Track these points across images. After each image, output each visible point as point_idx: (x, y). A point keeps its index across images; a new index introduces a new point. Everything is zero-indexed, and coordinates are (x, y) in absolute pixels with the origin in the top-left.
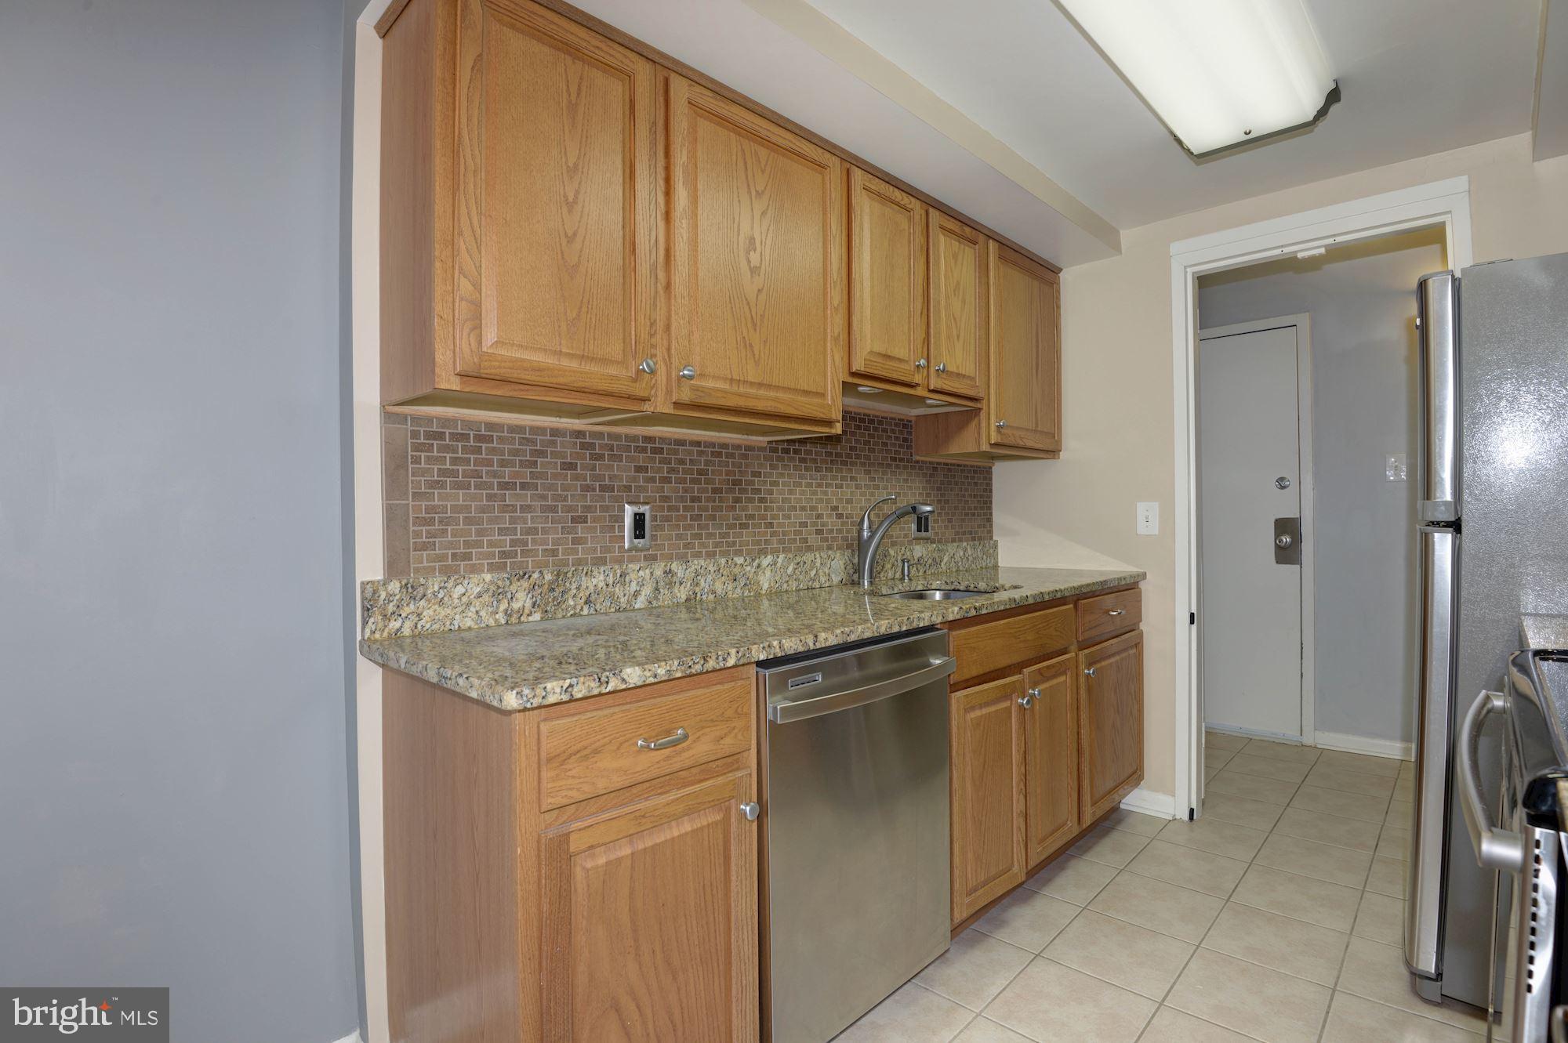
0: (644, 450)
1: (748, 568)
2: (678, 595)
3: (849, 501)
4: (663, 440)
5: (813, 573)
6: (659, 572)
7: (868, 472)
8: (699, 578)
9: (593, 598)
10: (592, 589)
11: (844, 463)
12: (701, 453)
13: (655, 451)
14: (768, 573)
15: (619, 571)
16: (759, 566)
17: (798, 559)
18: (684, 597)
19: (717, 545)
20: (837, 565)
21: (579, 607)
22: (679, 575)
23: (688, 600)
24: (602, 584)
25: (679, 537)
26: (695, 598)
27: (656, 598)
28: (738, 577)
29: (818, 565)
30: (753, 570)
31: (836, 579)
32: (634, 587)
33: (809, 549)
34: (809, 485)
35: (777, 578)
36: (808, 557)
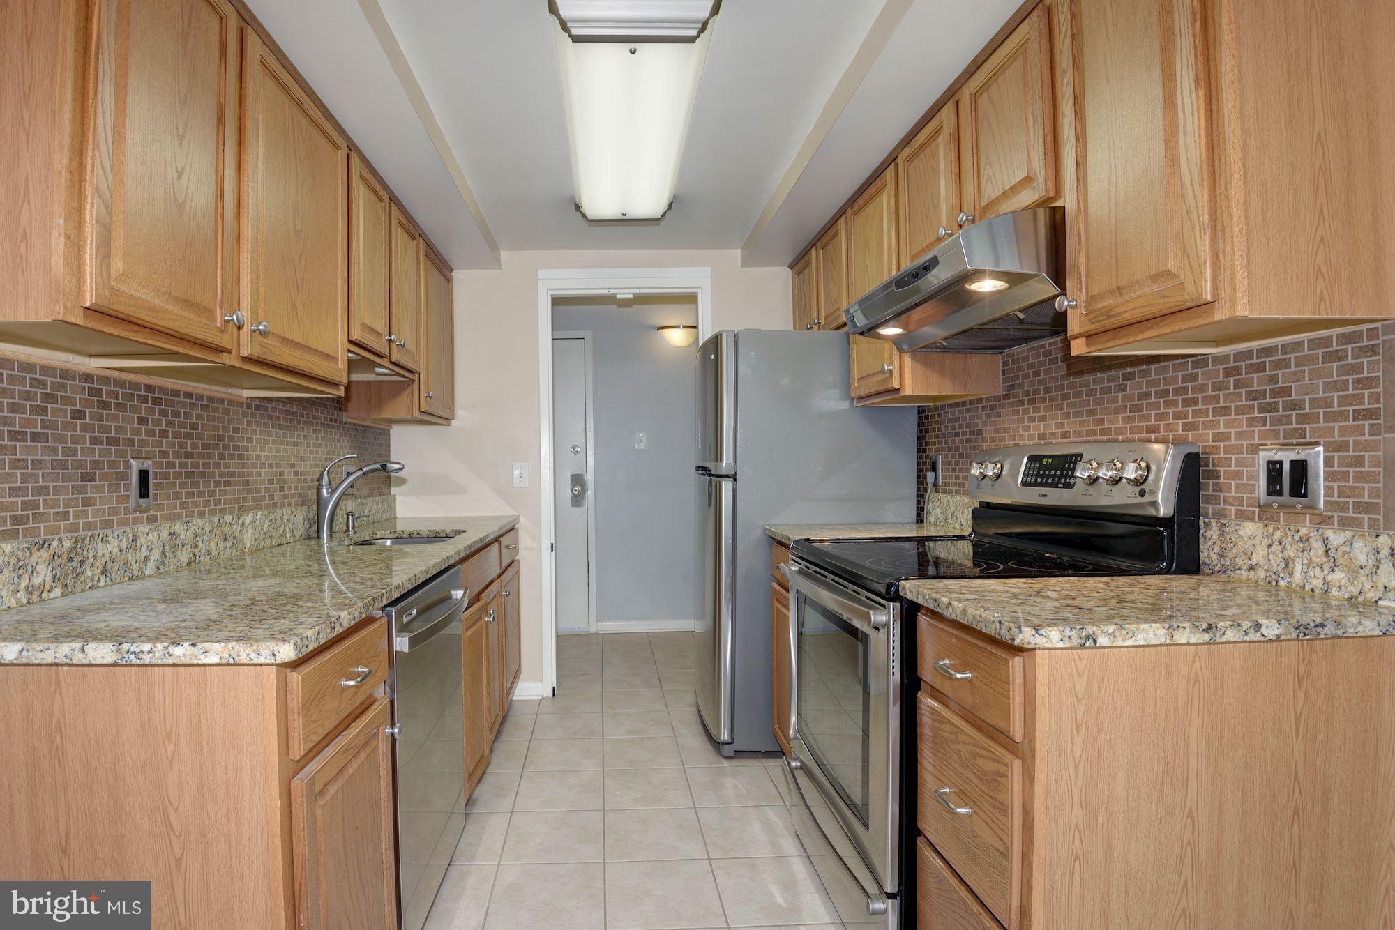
0: (145, 399)
1: (235, 527)
2: (181, 558)
3: (302, 459)
4: (162, 390)
5: (282, 529)
6: (165, 535)
7: (314, 431)
8: (197, 539)
9: (108, 567)
10: (107, 555)
11: (299, 422)
12: (193, 406)
13: (157, 401)
14: (250, 531)
15: (131, 535)
16: (243, 525)
17: (271, 516)
18: (186, 560)
19: (207, 503)
20: (295, 520)
21: (96, 578)
22: (182, 537)
23: (189, 563)
24: (116, 551)
25: (176, 496)
26: (195, 561)
27: (163, 563)
28: (228, 536)
29: (285, 521)
30: (239, 529)
31: (298, 534)
32: (144, 552)
33: (275, 506)
34: (274, 442)
35: (257, 536)
36: (278, 514)
